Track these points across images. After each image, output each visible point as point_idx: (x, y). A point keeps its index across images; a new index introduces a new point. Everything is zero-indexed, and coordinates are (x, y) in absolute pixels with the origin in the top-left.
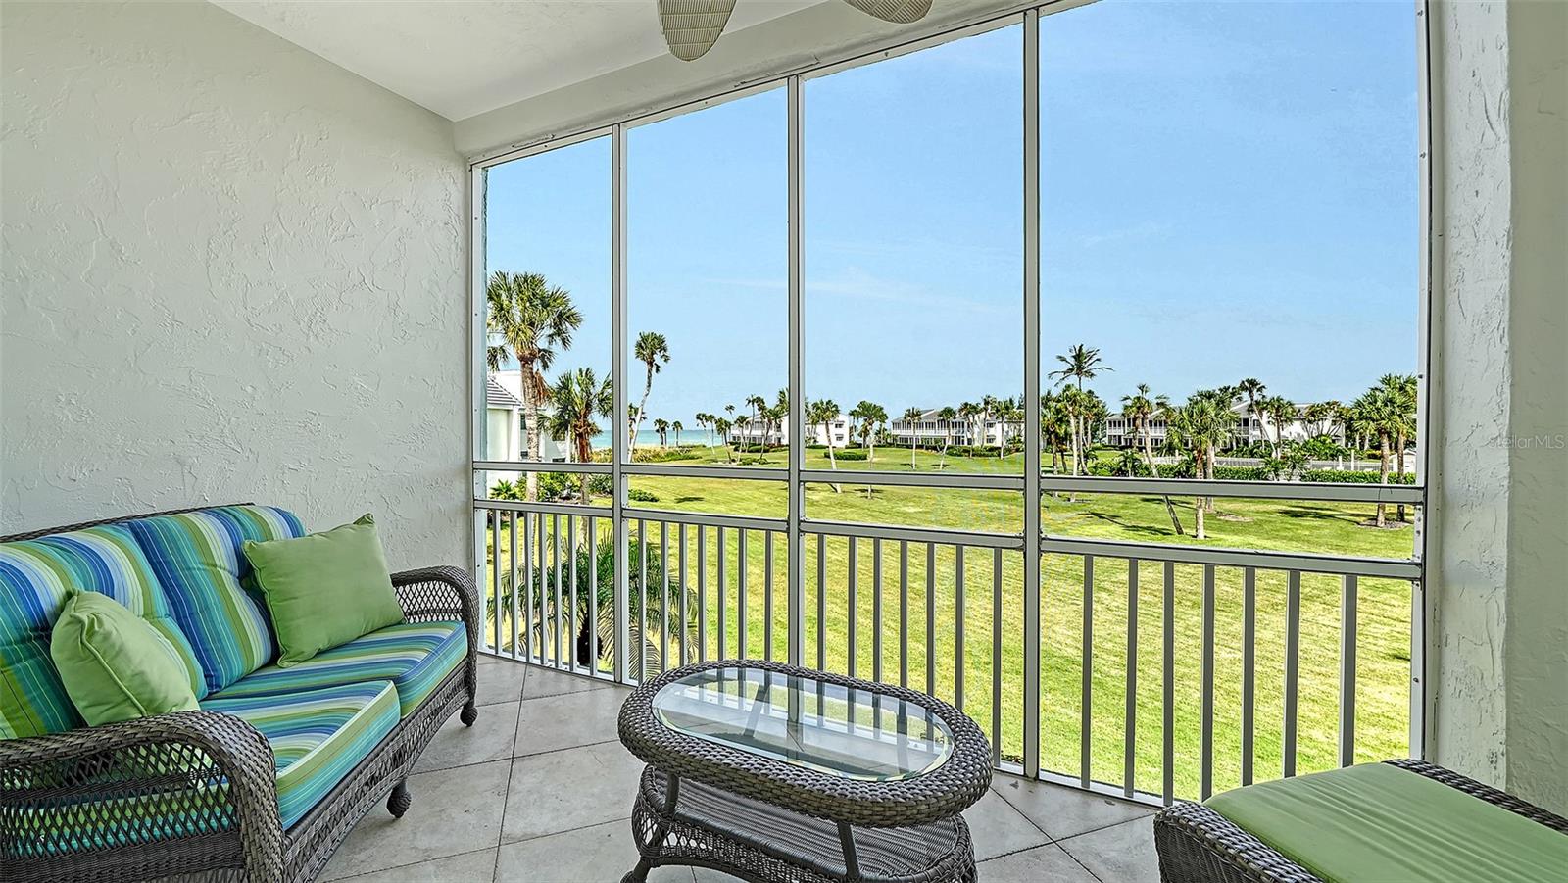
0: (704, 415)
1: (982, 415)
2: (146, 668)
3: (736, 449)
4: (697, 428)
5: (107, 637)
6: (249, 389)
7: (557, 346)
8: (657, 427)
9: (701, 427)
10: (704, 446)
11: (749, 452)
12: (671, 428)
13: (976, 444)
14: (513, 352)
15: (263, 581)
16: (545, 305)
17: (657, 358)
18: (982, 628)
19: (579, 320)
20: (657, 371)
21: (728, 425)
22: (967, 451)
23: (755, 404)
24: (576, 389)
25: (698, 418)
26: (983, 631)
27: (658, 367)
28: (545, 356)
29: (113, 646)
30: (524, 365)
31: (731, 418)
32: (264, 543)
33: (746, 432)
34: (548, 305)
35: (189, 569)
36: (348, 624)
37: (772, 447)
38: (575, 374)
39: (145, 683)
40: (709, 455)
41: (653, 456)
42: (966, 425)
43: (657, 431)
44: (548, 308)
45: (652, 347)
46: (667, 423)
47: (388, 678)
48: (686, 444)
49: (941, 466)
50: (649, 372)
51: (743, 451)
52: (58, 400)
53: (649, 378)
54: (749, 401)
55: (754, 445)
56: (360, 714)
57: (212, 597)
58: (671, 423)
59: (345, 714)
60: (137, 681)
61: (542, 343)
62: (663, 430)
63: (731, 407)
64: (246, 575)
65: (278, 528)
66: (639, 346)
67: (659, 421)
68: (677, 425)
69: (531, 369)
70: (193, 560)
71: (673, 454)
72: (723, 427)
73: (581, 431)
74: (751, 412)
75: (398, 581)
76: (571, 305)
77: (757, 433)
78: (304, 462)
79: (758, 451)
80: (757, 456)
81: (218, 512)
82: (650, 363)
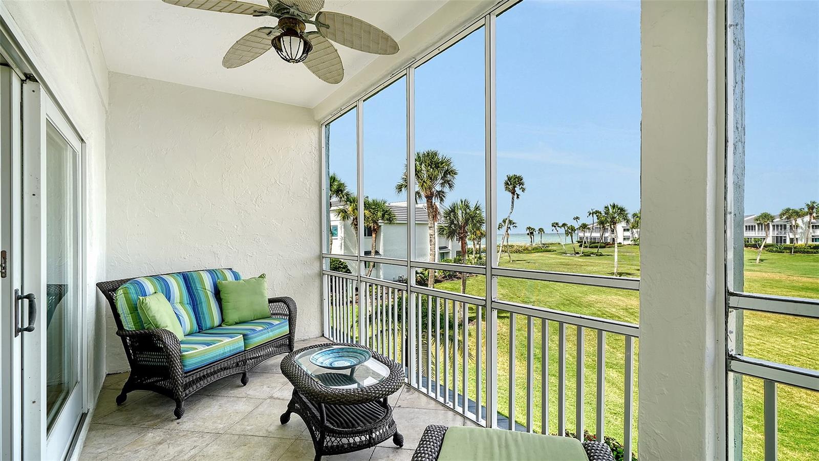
0: (557, 224)
1: (807, 218)
2: (156, 315)
3: (581, 246)
4: (553, 232)
5: (146, 304)
6: (235, 227)
7: (446, 189)
8: (528, 232)
9: (555, 231)
10: (559, 244)
11: (590, 247)
12: (537, 232)
13: (801, 243)
14: (423, 194)
15: (222, 295)
16: (437, 167)
17: (517, 190)
18: (755, 390)
19: (455, 174)
20: (518, 197)
21: (573, 229)
22: (790, 249)
23: (595, 215)
24: (459, 213)
25: (553, 226)
26: (755, 393)
27: (518, 195)
28: (441, 195)
29: (147, 307)
30: (428, 201)
31: (576, 225)
32: (224, 282)
33: (588, 234)
34: (439, 167)
35: (197, 290)
36: (246, 314)
37: (608, 245)
38: (459, 203)
39: (155, 319)
40: (562, 249)
41: (524, 250)
42: (788, 226)
43: (528, 234)
44: (439, 169)
45: (514, 183)
46: (534, 229)
47: (241, 334)
48: (547, 242)
49: (758, 261)
50: (513, 199)
51: (586, 247)
52: (181, 233)
53: (513, 203)
54: (590, 214)
55: (595, 243)
56: (222, 342)
57: (203, 299)
58: (537, 229)
59: (217, 342)
60: (153, 318)
61: (438, 188)
62: (532, 233)
63: (577, 218)
64: (217, 293)
65: (230, 277)
66: (507, 184)
67: (529, 228)
68: (541, 230)
69: (432, 202)
70: (199, 286)
71: (537, 249)
72: (570, 231)
73: (462, 235)
74: (592, 221)
75: (271, 301)
76: (452, 165)
77: (597, 235)
78: (255, 253)
79: (596, 247)
80: (595, 250)
81: (210, 272)
82: (513, 193)
